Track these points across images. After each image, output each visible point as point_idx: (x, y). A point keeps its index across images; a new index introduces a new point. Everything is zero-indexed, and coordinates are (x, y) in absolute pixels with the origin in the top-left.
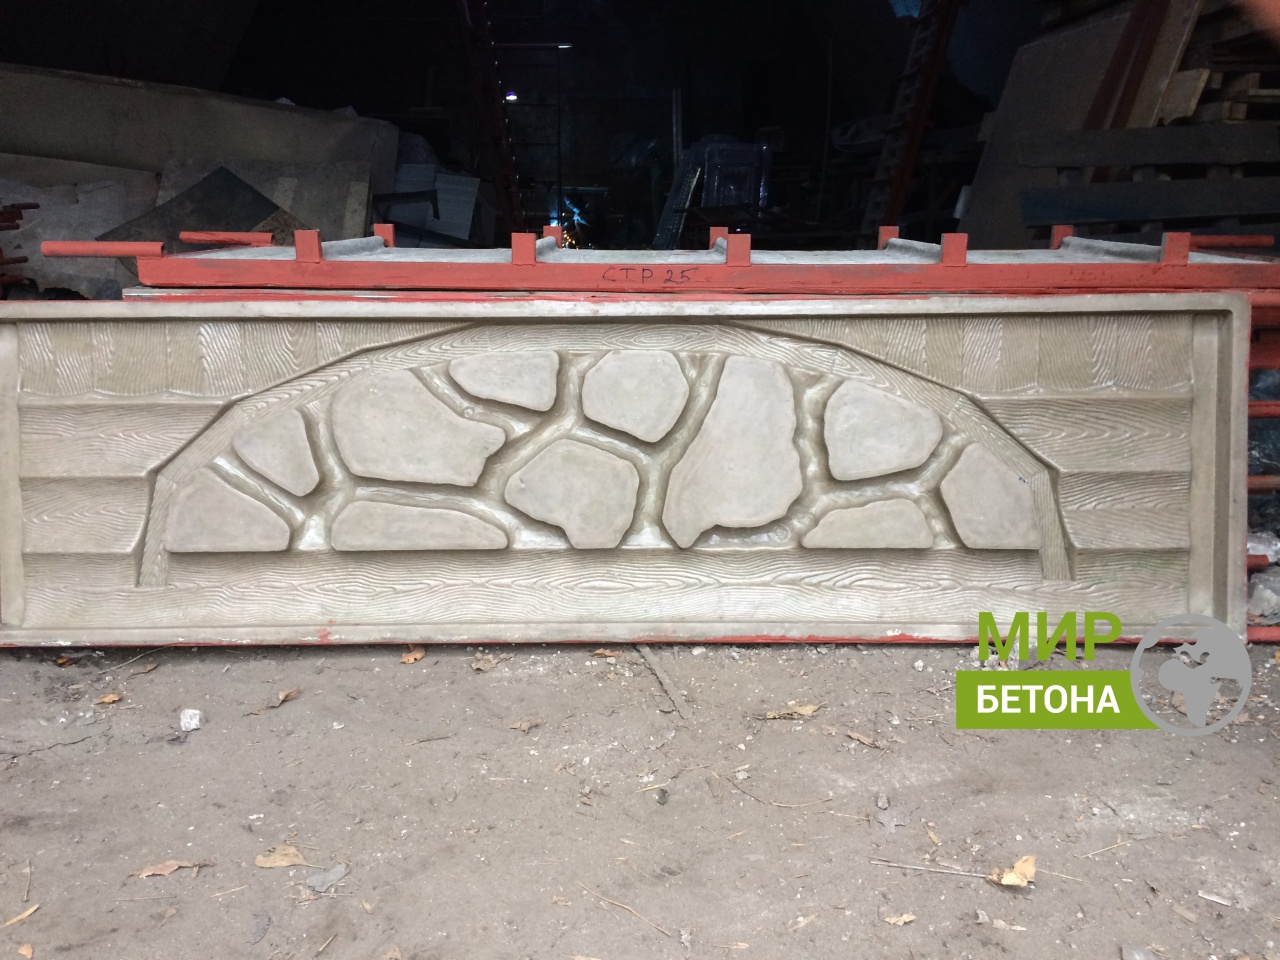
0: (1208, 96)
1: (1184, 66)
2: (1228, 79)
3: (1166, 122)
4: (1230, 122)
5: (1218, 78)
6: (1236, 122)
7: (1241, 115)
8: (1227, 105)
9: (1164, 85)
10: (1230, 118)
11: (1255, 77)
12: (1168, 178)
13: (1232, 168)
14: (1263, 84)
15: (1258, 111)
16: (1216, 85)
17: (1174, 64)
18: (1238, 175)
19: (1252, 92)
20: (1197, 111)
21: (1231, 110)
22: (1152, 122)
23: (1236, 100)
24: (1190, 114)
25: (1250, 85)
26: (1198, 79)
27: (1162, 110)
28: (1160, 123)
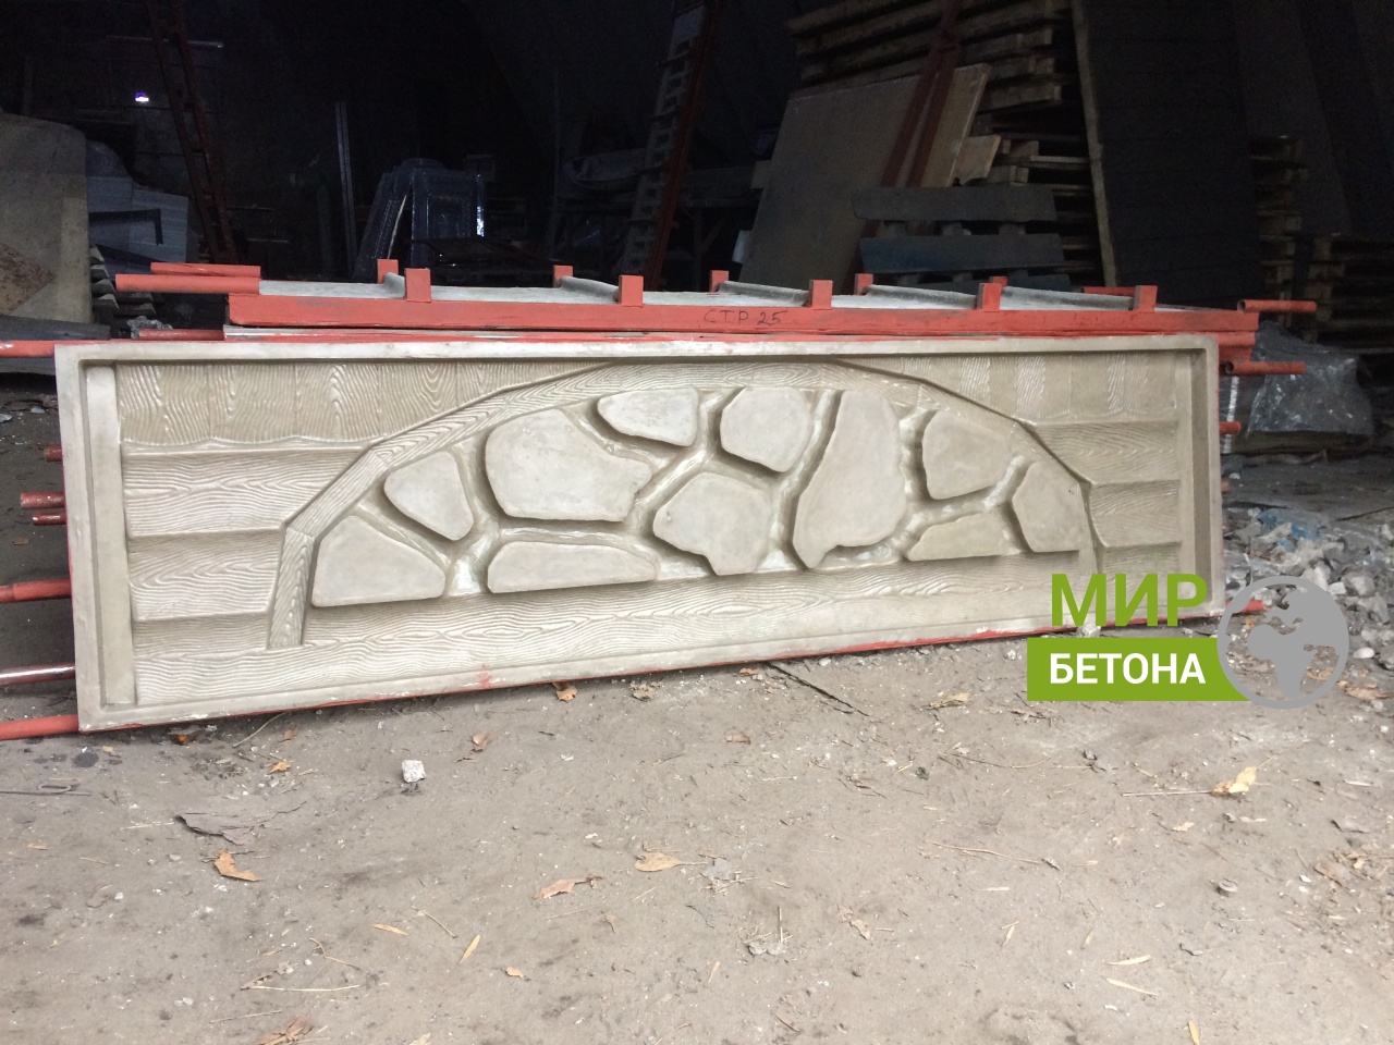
0: (999, 160)
1: (972, 133)
2: (1016, 144)
3: (962, 182)
4: (1015, 184)
5: (1007, 144)
6: (1020, 185)
7: (1024, 179)
8: (1014, 168)
9: (957, 147)
10: (1016, 181)
11: (1035, 145)
12: (970, 233)
13: (1019, 224)
14: (1042, 152)
15: (1038, 176)
16: (1005, 151)
17: (966, 130)
18: (1022, 232)
19: (1033, 158)
20: (991, 172)
21: (1017, 171)
22: (949, 182)
23: (1020, 165)
24: (985, 176)
25: (1031, 151)
26: (991, 144)
27: (957, 171)
28: (957, 183)
